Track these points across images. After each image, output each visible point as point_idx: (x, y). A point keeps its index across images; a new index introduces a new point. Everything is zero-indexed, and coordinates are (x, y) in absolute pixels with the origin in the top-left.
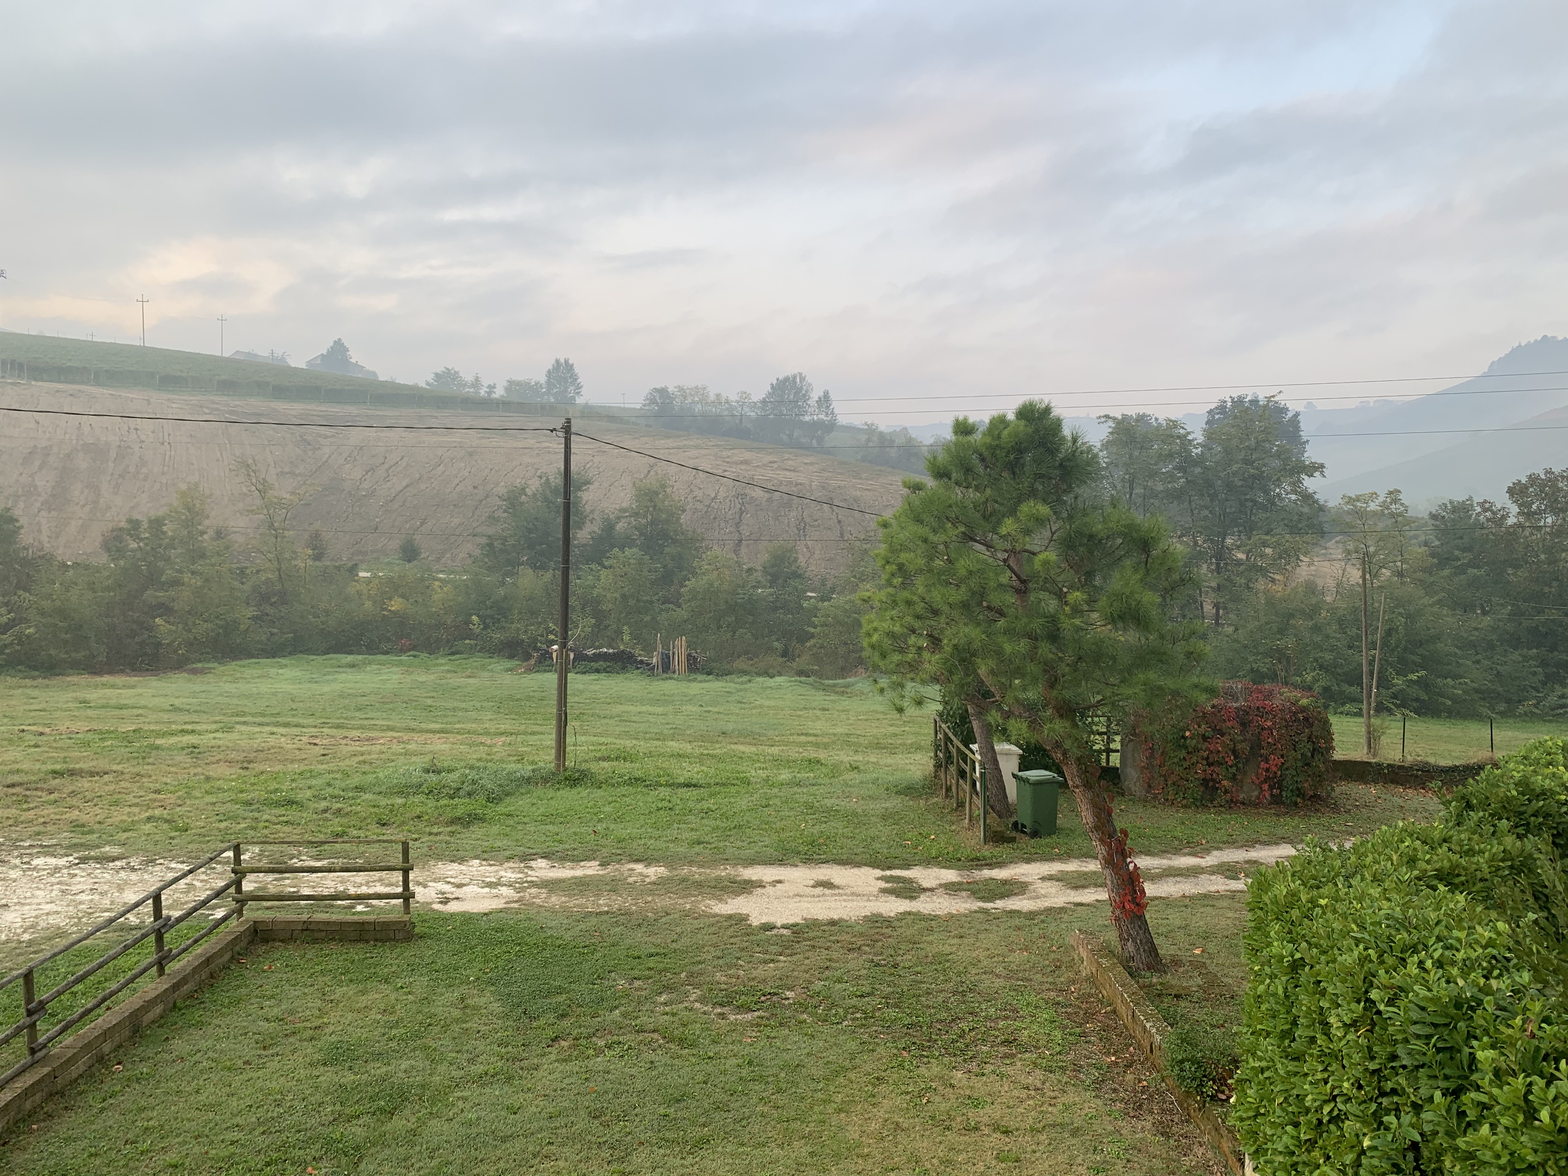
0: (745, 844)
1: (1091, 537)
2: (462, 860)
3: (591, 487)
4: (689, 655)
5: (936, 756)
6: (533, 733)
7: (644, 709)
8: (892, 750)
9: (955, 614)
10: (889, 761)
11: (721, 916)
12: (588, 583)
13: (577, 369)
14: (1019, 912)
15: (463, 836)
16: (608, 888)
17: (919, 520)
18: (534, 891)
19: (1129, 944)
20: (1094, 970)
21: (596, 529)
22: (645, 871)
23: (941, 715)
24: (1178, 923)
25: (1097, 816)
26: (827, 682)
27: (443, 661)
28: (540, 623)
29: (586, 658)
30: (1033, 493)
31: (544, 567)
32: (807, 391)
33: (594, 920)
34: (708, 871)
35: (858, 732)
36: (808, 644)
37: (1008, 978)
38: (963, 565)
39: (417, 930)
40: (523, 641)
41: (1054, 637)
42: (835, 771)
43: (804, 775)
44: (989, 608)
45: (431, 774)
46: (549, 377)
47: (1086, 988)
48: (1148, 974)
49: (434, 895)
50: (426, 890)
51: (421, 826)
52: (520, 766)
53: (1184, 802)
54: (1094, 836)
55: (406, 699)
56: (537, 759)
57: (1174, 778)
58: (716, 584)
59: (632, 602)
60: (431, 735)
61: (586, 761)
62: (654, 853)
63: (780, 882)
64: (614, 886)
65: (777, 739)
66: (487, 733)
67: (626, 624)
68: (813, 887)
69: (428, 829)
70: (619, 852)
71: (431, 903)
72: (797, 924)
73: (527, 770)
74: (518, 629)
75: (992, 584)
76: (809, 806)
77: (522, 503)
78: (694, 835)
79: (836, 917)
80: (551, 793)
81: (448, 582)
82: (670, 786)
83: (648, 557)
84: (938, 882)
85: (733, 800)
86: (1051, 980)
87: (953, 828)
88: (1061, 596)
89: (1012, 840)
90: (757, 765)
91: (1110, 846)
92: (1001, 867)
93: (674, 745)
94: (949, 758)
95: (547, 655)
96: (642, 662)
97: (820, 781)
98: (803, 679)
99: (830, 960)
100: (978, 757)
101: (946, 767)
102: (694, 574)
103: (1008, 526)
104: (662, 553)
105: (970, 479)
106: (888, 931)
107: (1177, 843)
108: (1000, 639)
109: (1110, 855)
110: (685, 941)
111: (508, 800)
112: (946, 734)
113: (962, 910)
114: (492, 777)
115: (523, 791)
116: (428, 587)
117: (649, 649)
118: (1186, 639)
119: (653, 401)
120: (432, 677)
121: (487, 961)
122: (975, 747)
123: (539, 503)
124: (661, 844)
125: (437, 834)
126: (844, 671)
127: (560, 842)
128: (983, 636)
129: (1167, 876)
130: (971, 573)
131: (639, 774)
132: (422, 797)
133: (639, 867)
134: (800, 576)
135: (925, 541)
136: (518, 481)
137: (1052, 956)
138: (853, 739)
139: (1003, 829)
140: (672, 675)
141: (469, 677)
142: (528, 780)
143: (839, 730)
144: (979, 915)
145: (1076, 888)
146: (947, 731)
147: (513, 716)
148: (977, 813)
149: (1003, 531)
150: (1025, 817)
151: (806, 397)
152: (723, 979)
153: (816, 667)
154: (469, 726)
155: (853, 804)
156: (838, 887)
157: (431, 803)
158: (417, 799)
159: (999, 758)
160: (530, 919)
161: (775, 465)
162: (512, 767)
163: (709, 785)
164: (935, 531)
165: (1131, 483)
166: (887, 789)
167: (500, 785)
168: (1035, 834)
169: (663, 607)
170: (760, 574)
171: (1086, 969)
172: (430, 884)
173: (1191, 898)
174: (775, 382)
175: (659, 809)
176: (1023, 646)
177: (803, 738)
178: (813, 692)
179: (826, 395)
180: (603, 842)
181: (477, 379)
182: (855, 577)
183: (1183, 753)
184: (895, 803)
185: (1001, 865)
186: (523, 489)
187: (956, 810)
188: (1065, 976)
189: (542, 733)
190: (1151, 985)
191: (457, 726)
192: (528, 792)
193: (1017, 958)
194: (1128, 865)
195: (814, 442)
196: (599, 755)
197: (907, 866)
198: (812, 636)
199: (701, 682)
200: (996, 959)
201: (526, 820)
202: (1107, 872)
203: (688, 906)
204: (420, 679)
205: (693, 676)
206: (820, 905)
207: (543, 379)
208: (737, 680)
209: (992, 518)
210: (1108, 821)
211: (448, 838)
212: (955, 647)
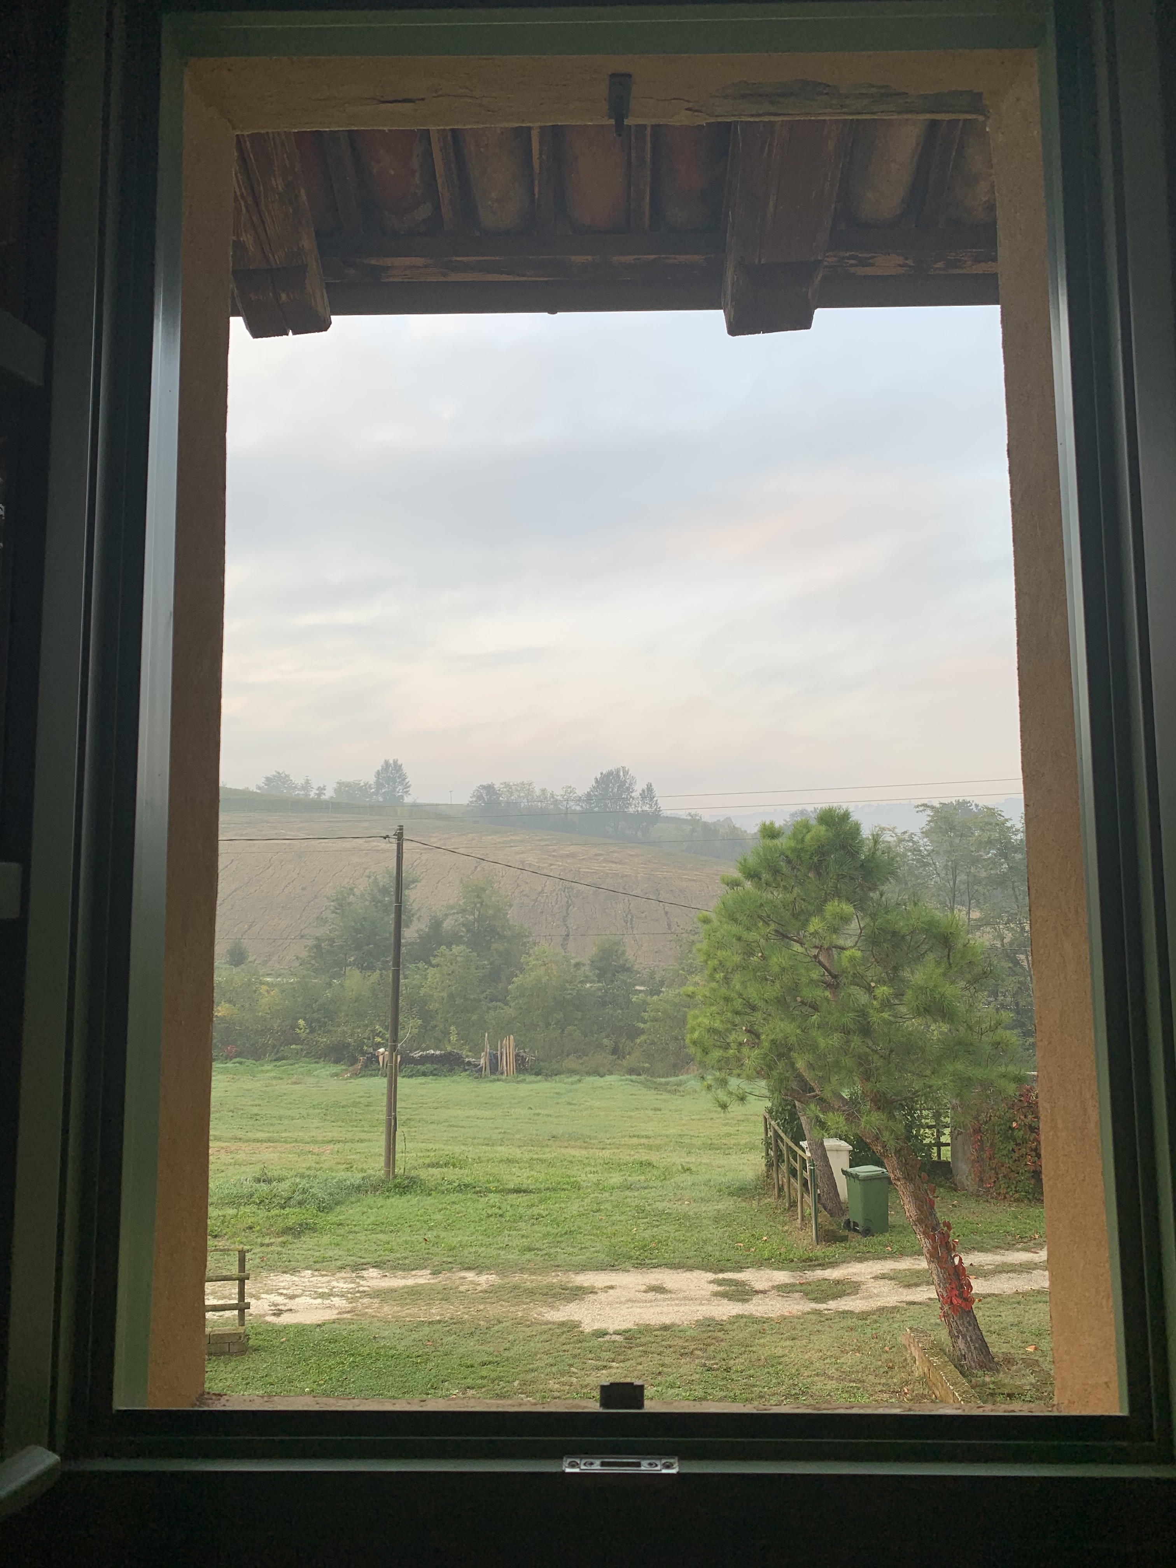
0: (576, 1250)
1: (894, 933)
2: (294, 1271)
3: (419, 884)
4: (517, 1055)
5: (767, 1154)
6: (361, 1141)
7: (472, 1113)
8: (726, 1150)
9: (771, 1009)
10: (722, 1162)
11: (553, 1323)
12: (415, 982)
13: (405, 769)
14: (852, 1312)
15: (294, 1246)
16: (440, 1296)
17: (733, 919)
18: (366, 1300)
19: (960, 1341)
20: (926, 1370)
21: (423, 927)
22: (476, 1279)
23: (770, 1112)
24: (1011, 1319)
25: (919, 1208)
26: (659, 1080)
27: (269, 1068)
28: (367, 1026)
29: (413, 1061)
30: (837, 894)
31: (371, 968)
32: (631, 784)
33: (426, 1329)
34: (540, 1278)
35: (692, 1133)
36: (638, 1041)
37: (840, 1380)
38: (777, 961)
39: (251, 1342)
40: (349, 1044)
41: (866, 1031)
42: (666, 1174)
43: (635, 1178)
44: (803, 1003)
45: (262, 1184)
46: (378, 778)
47: (919, 1389)
48: (980, 1373)
49: (267, 1307)
50: (259, 1303)
51: (253, 1237)
52: (349, 1173)
53: (1017, 1196)
54: (918, 1229)
55: (232, 1108)
56: (365, 1167)
57: (1004, 1170)
58: (544, 980)
59: (459, 1001)
60: (258, 1145)
61: (415, 1168)
62: (485, 1260)
63: (611, 1287)
64: (446, 1294)
65: (608, 1142)
66: (316, 1142)
67: (454, 1024)
68: (645, 1292)
69: (259, 1240)
70: (450, 1260)
71: (264, 1316)
72: (630, 1330)
73: (356, 1178)
74: (344, 1033)
75: (804, 980)
76: (640, 1210)
77: (350, 904)
78: (525, 1242)
79: (668, 1322)
80: (380, 1201)
81: (276, 985)
82: (500, 1191)
83: (475, 954)
84: (770, 1284)
85: (563, 1205)
86: (883, 1381)
87: (786, 1228)
88: (870, 990)
89: (844, 1239)
90: (588, 1169)
91: (934, 1240)
92: (833, 1267)
93: (503, 1151)
94: (780, 1156)
95: (373, 1059)
96: (469, 1063)
97: (651, 1184)
98: (634, 1077)
99: (662, 1365)
100: (808, 1154)
101: (778, 1166)
102: (522, 970)
103: (815, 924)
104: (489, 949)
105: (779, 879)
106: (720, 1334)
107: (1010, 1238)
108: (814, 1033)
109: (935, 1248)
110: (517, 1349)
111: (338, 1209)
112: (775, 1132)
113: (794, 1312)
114: (321, 1186)
115: (353, 1199)
116: (255, 991)
117: (477, 1050)
118: (992, 1029)
119: (480, 798)
120: (258, 1084)
121: (321, 1373)
122: (804, 1144)
123: (367, 903)
124: (492, 1252)
125: (268, 1245)
126: (676, 1068)
127: (391, 1251)
128: (798, 1031)
129: (1000, 1272)
130: (784, 969)
131: (467, 1180)
132: (254, 1208)
133: (470, 1275)
134: (628, 970)
135: (739, 939)
136: (346, 880)
137: (885, 1356)
138: (686, 1140)
139: (834, 1227)
140: (500, 1077)
141: (295, 1083)
142: (358, 1188)
143: (671, 1131)
144: (810, 1316)
145: (909, 1286)
146: (777, 1128)
147: (340, 1123)
148: (808, 1211)
149: (811, 929)
150: (856, 1214)
151: (629, 790)
152: (557, 1386)
153: (647, 1065)
154: (295, 1135)
155: (683, 1207)
156: (670, 1292)
157: (262, 1213)
158: (248, 1209)
159: (829, 1154)
160: (362, 1329)
161: (601, 858)
162: (342, 1175)
163: (539, 1191)
164: (748, 929)
165: (955, 869)
166: (720, 1191)
167: (331, 1194)
168: (867, 1232)
169: (490, 1005)
170: (587, 968)
171: (919, 1369)
172: (263, 1296)
173: (1024, 1294)
174: (599, 776)
175: (489, 1216)
176: (836, 1039)
177: (635, 1141)
178: (644, 1091)
179: (650, 788)
180: (434, 1250)
181: (307, 782)
182: (683, 969)
183: (1011, 1146)
184: (727, 1205)
185: (833, 1265)
186: (352, 889)
187: (789, 1209)
188: (898, 1376)
189: (370, 1141)
190: (984, 1384)
191: (284, 1135)
192: (358, 1201)
193: (849, 1359)
194: (953, 1259)
195: (639, 834)
196: (427, 1161)
197: (740, 1269)
198: (643, 1032)
199: (530, 1083)
200: (828, 1361)
201: (356, 1229)
202: (933, 1266)
203: (520, 1314)
204: (246, 1087)
205: (521, 1077)
206: (652, 1310)
207: (372, 780)
208: (567, 1080)
209: (801, 916)
210: (931, 1215)
211: (280, 1249)
212: (773, 1042)
